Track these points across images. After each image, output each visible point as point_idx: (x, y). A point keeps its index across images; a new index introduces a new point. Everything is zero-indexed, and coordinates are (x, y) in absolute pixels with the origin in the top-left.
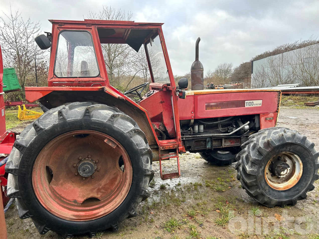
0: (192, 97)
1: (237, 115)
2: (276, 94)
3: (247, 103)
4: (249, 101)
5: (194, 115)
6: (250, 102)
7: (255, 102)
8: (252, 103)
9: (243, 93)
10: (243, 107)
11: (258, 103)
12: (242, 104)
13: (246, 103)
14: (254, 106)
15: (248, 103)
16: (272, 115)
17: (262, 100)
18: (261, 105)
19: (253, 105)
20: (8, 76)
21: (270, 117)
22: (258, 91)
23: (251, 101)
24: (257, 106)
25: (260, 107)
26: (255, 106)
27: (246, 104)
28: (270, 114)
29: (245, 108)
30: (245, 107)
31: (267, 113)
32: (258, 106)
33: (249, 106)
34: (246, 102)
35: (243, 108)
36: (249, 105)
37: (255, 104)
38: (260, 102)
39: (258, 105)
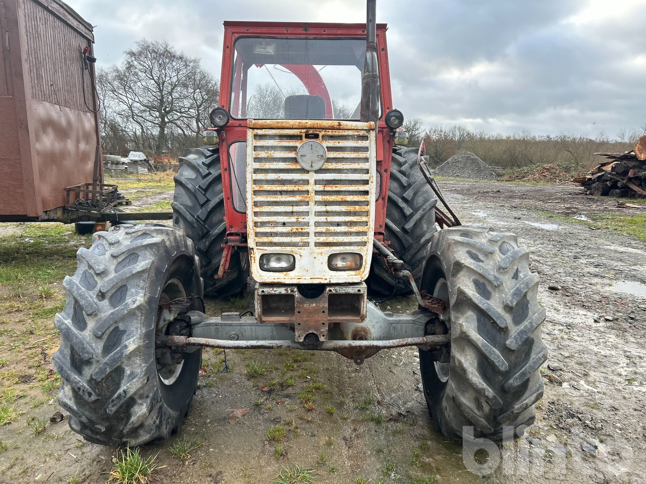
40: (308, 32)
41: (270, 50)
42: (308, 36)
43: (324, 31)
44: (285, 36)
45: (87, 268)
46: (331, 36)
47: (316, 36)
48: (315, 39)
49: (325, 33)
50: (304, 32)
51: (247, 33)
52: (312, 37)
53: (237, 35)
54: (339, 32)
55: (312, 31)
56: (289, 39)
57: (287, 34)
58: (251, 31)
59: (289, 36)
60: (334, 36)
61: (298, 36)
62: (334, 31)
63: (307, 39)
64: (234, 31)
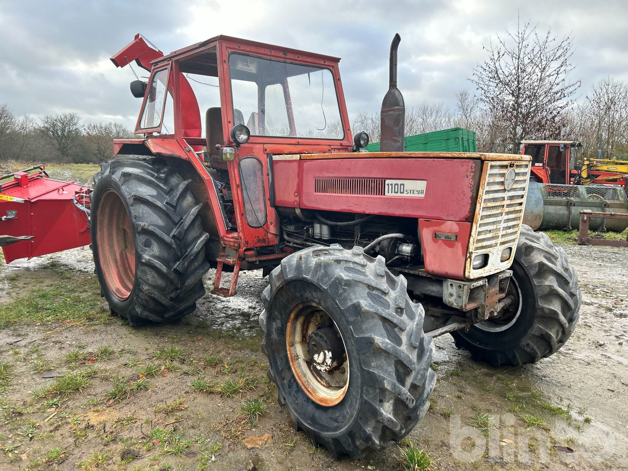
0: (296, 164)
1: (367, 212)
2: (468, 166)
3: (390, 187)
4: (394, 182)
5: (297, 199)
6: (397, 184)
7: (409, 185)
8: (402, 186)
9: (379, 161)
10: (382, 195)
11: (415, 188)
12: (379, 186)
13: (388, 185)
14: (405, 195)
15: (392, 185)
16: (451, 227)
17: (426, 182)
18: (423, 195)
19: (403, 193)
20: (449, 141)
21: (448, 231)
22: (417, 156)
23: (399, 182)
24: (412, 195)
25: (418, 200)
26: (409, 195)
27: (386, 187)
28: (445, 224)
29: (384, 197)
30: (384, 195)
31: (440, 220)
32: (416, 195)
33: (393, 194)
34: (387, 182)
35: (380, 196)
36: (395, 192)
37: (409, 191)
38: (422, 185)
39: (416, 193)
40: (287, 57)
41: (252, 69)
42: (286, 60)
43: (298, 57)
44: (268, 57)
45: (368, 290)
46: (302, 63)
47: (292, 61)
48: (291, 63)
49: (298, 59)
50: (284, 56)
51: (239, 50)
52: (288, 61)
53: (230, 50)
54: (309, 60)
55: (289, 56)
56: (272, 60)
57: (270, 56)
58: (242, 48)
59: (273, 58)
60: (304, 63)
61: (278, 59)
62: (305, 59)
63: (286, 63)
64: (228, 46)
